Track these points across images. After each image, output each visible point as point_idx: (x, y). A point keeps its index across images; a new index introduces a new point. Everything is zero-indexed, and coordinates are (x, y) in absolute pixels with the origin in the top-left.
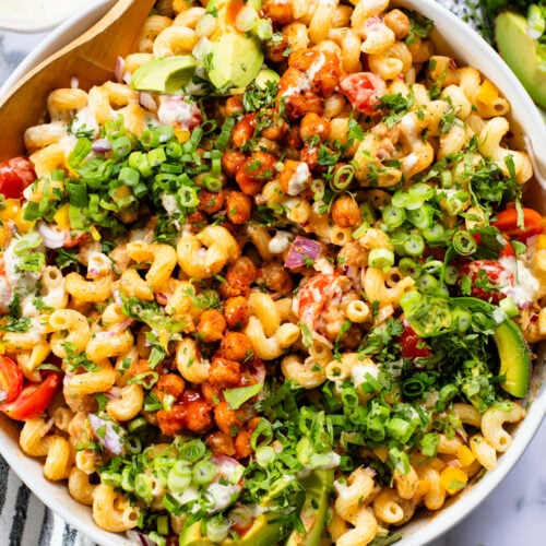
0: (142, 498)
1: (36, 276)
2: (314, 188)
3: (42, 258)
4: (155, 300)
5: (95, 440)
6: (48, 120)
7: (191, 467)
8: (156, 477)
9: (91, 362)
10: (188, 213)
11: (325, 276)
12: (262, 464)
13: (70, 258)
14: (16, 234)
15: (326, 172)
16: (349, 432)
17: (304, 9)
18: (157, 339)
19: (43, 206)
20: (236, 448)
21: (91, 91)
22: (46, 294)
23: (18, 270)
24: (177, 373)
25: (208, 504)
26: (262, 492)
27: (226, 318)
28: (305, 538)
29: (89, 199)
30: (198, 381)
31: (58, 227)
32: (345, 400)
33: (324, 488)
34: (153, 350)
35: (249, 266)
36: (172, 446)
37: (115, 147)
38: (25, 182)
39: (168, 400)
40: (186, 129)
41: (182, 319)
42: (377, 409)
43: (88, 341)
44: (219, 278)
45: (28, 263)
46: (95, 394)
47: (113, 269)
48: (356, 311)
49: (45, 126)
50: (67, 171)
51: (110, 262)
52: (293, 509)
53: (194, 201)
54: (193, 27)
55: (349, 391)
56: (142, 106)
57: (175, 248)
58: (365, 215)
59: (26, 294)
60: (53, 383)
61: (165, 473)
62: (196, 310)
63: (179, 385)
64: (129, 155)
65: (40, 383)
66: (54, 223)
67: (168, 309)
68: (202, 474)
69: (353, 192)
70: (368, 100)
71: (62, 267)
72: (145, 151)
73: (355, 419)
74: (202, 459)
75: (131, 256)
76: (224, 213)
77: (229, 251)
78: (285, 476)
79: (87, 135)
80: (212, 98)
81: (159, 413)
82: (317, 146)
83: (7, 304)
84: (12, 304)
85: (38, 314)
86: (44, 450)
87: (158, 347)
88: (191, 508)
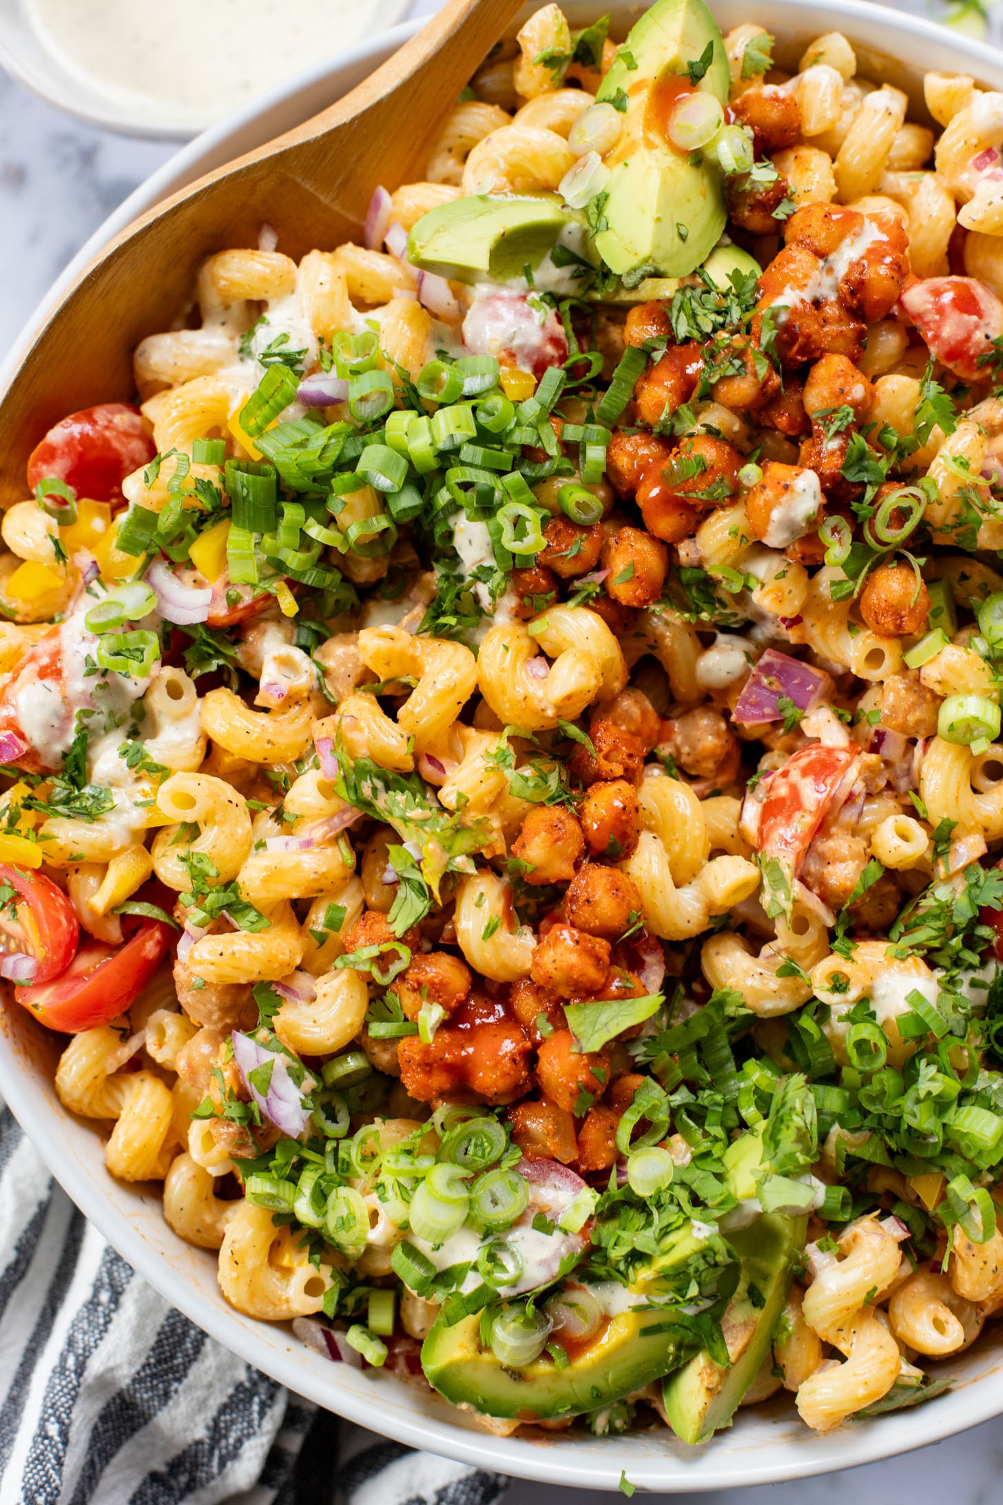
0: (339, 1245)
1: (134, 686)
2: (826, 535)
3: (152, 645)
4: (417, 772)
5: (243, 1097)
6: (195, 322)
7: (469, 1182)
8: (382, 1198)
9: (248, 907)
10: (516, 568)
11: (830, 751)
12: (642, 1190)
13: (219, 654)
14: (95, 585)
15: (860, 499)
16: (854, 1130)
17: (830, 114)
18: (418, 865)
19: (166, 521)
20: (580, 1145)
21: (306, 260)
22: (153, 733)
23: (92, 671)
24: (454, 951)
25: (504, 1277)
26: (637, 1257)
27: (584, 830)
28: (725, 1374)
29: (280, 514)
30: (503, 976)
31: (198, 575)
32: (852, 1053)
33: (783, 1260)
34: (403, 891)
35: (644, 713)
36: (427, 1127)
37: (354, 395)
38: (127, 463)
39: (431, 1015)
40: (527, 370)
41: (478, 822)
42: (930, 1080)
43: (245, 856)
44: (574, 731)
45: (118, 654)
46: (251, 984)
47: (321, 688)
48: (899, 841)
49: (187, 336)
50: (230, 442)
51: (315, 670)
52: (705, 1304)
53: (534, 542)
54: (564, 130)
55: (865, 1031)
56: (423, 306)
57: (475, 650)
58: (936, 614)
59: (107, 730)
60: (149, 946)
61: (406, 1194)
62: (514, 803)
63: (458, 982)
64: (385, 417)
65: (117, 948)
66: (190, 565)
67: (448, 796)
68: (495, 1202)
69: (917, 555)
70: (968, 339)
71: (198, 673)
72: (426, 411)
73: (872, 1099)
74: (497, 1164)
75: (366, 659)
76: (599, 577)
77: (605, 670)
78: (696, 1223)
79: (290, 361)
80: (593, 304)
81: (403, 1044)
82: (844, 434)
83: (58, 748)
84: (72, 749)
85: (130, 780)
86: (113, 1107)
87: (416, 885)
88: (460, 1282)
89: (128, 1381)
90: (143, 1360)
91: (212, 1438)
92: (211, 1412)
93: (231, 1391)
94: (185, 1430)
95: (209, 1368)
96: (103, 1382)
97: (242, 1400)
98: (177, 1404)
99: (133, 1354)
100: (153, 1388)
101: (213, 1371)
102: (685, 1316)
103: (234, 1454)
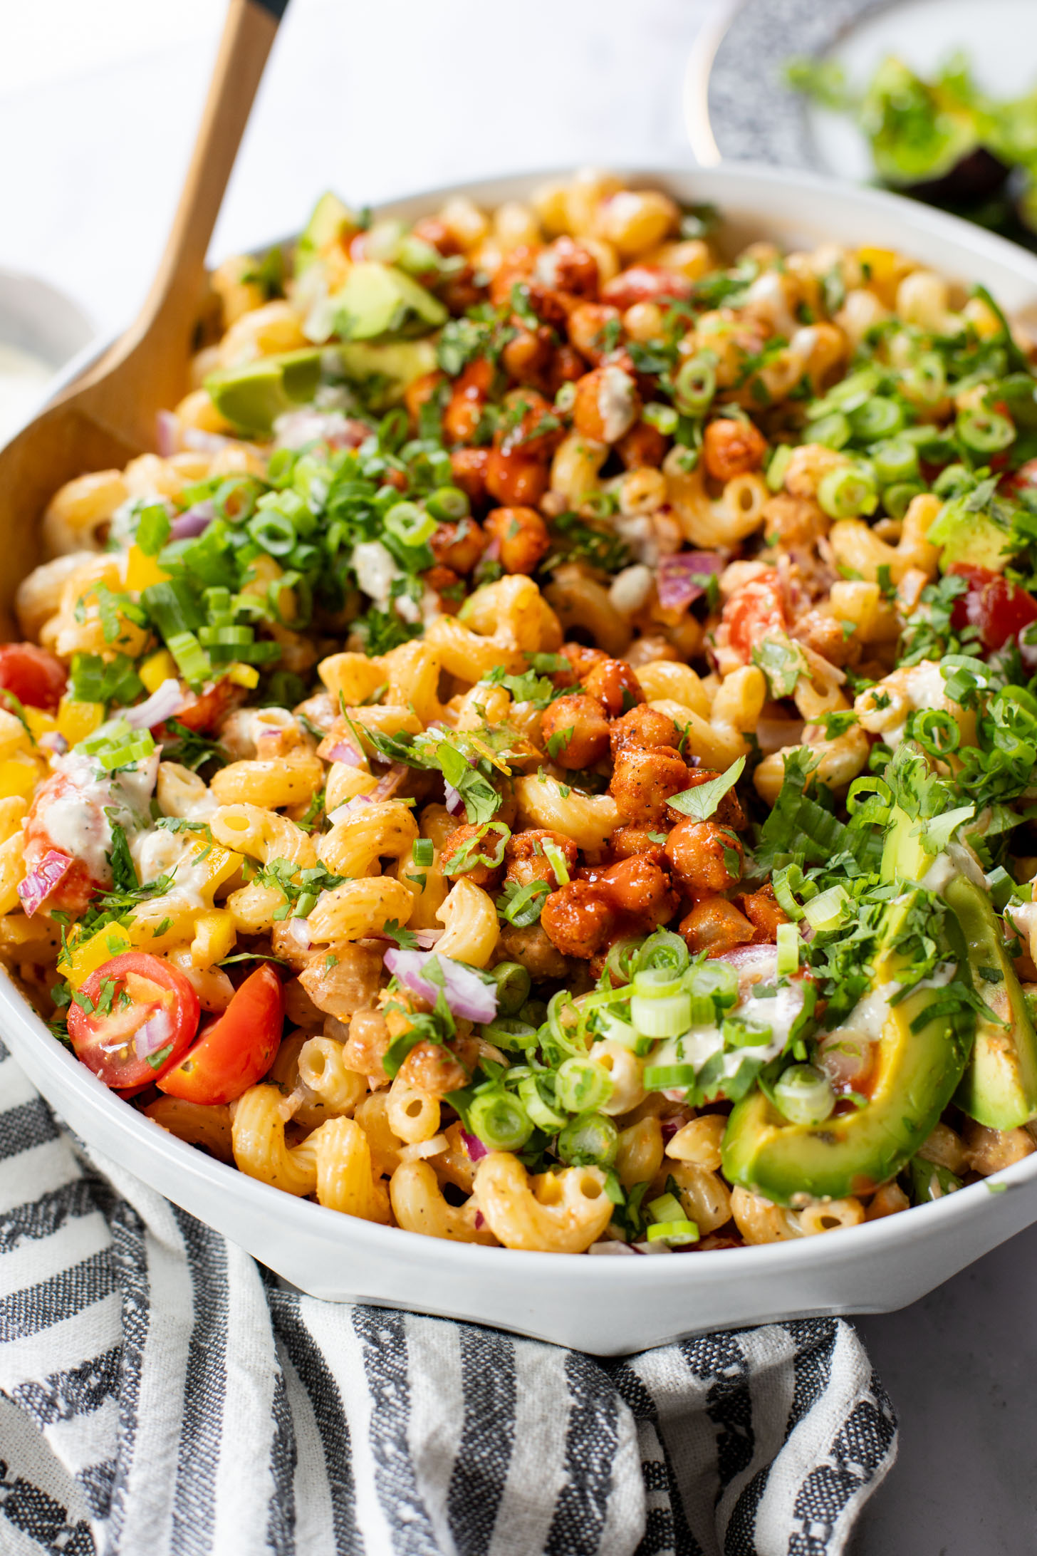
1: (143, 781)
23: (101, 775)
27: (596, 699)
29: (205, 599)
51: (298, 718)
69: (728, 405)
71: (194, 765)
76: (492, 553)
83: (100, 849)
84: (112, 846)
85: (179, 845)
86: (306, 1168)
87: (480, 789)
88: (721, 1069)
89: (459, 1444)
90: (462, 1415)
91: (575, 1479)
92: (562, 1448)
93: (568, 1418)
94: (544, 1483)
95: (534, 1403)
96: (434, 1454)
97: (585, 1422)
98: (521, 1452)
99: (450, 1411)
100: (488, 1441)
101: (538, 1404)
102: (939, 991)
103: (607, 1486)
